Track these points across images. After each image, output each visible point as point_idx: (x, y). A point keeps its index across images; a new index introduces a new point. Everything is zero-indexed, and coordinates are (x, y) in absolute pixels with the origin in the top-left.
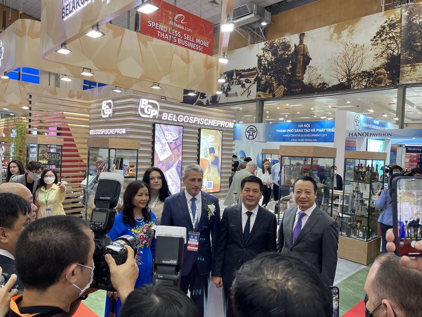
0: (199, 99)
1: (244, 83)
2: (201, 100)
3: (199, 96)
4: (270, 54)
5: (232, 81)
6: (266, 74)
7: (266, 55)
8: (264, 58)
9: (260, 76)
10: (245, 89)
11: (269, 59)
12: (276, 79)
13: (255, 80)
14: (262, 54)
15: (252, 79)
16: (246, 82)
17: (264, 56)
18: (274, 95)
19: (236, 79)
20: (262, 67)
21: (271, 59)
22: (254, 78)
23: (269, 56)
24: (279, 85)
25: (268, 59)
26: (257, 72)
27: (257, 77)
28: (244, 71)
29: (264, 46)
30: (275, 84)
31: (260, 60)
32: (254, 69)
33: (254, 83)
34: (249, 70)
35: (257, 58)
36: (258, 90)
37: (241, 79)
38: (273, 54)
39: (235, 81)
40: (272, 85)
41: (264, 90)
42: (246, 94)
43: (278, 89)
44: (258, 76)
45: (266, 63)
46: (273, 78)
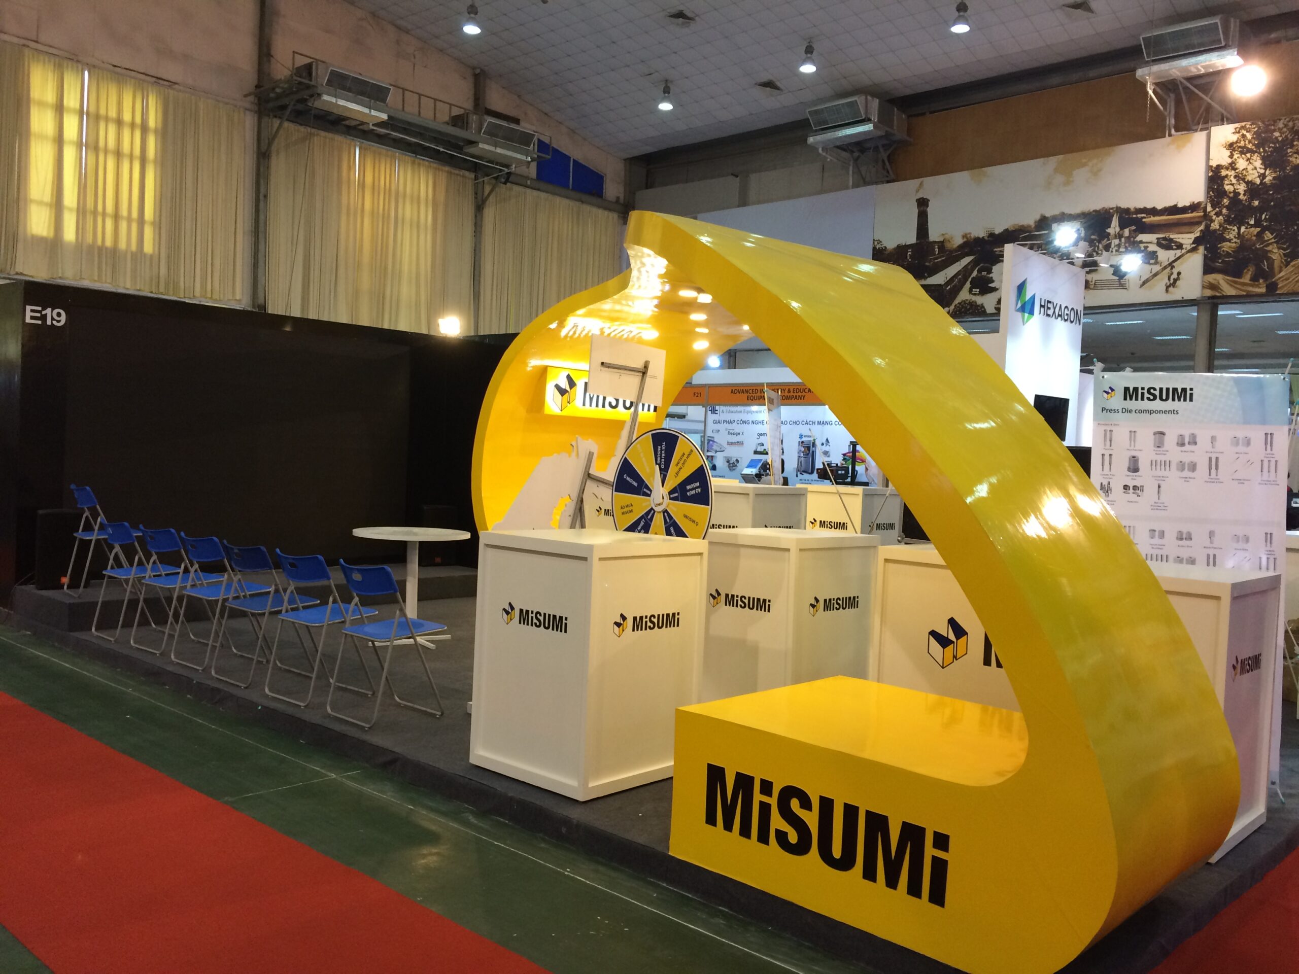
0: (964, 295)
1: (1153, 248)
2: (974, 298)
3: (968, 285)
4: (1258, 163)
5: (1105, 242)
6: (1240, 222)
7: (1242, 164)
8: (1232, 173)
9: (1215, 226)
10: (1157, 268)
11: (1253, 176)
12: (1279, 240)
13: (1197, 241)
14: (1225, 161)
15: (1187, 239)
16: (1159, 244)
17: (1232, 166)
18: (1272, 289)
19: (1119, 236)
20: (1226, 201)
21: (1263, 176)
22: (1192, 236)
23: (1253, 168)
24: (1291, 257)
25: (1249, 178)
26: (1206, 216)
27: (1207, 233)
28: (1153, 212)
29: (1234, 138)
30: (1276, 254)
31: (1215, 178)
32: (1194, 207)
33: (1193, 250)
34: (1174, 210)
35: (1204, 174)
36: (1208, 269)
37: (1142, 237)
38: (1267, 163)
39: (1117, 241)
40: (1264, 255)
41: (1234, 270)
42: (1163, 280)
43: (1290, 268)
44: (1208, 227)
45: (1242, 188)
46: (1268, 236)
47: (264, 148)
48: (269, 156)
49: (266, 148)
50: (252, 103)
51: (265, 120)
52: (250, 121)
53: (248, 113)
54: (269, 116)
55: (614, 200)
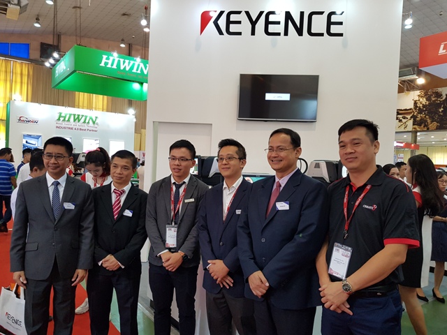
1: (401, 119)
4: (425, 100)
6: (421, 113)
7: (421, 100)
8: (419, 102)
9: (415, 114)
10: (402, 123)
11: (424, 103)
12: (430, 117)
13: (411, 117)
14: (417, 99)
15: (409, 117)
16: (403, 118)
17: (419, 100)
18: (428, 129)
20: (418, 108)
21: (426, 103)
23: (424, 101)
24: (432, 122)
26: (413, 112)
27: (413, 115)
28: (401, 110)
29: (419, 94)
30: (429, 121)
31: (415, 103)
32: (410, 109)
33: (410, 119)
34: (406, 110)
35: (413, 102)
36: (414, 125)
37: (399, 116)
38: (427, 100)
40: (426, 121)
41: (419, 125)
42: (403, 126)
43: (432, 124)
45: (421, 105)
46: (427, 117)
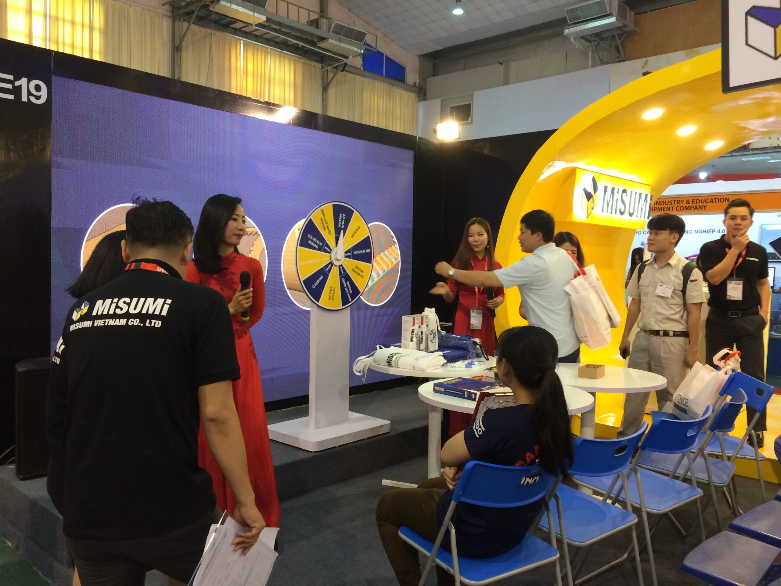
47: (177, 45)
48: (180, 49)
49: (179, 43)
50: (167, 10)
51: (177, 23)
52: (166, 24)
53: (165, 17)
54: (180, 20)
55: (412, 84)
